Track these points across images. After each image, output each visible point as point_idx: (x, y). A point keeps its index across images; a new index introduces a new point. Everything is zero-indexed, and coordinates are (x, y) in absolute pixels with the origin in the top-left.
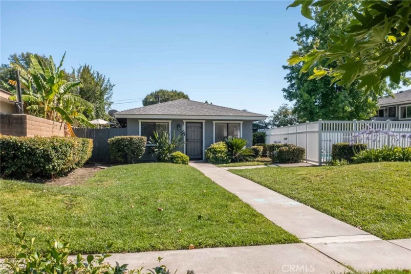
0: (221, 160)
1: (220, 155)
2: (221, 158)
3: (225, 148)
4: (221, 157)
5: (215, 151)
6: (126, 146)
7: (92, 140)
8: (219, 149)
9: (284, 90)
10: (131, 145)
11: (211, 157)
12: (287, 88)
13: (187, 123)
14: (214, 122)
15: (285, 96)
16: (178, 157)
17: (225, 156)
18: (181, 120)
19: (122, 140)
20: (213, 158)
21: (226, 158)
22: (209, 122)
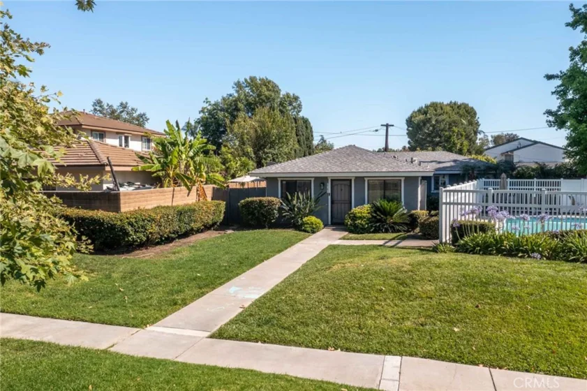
0: (361, 229)
1: (359, 221)
2: (361, 226)
3: (369, 213)
4: (361, 224)
5: (355, 217)
6: (256, 208)
7: (225, 203)
8: (360, 215)
9: (549, 113)
10: (260, 207)
11: (349, 223)
12: (554, 109)
13: (332, 180)
14: (366, 179)
15: (550, 122)
16: (308, 224)
17: (366, 224)
18: (326, 178)
19: (252, 202)
20: (351, 225)
21: (366, 226)
22: (360, 180)
